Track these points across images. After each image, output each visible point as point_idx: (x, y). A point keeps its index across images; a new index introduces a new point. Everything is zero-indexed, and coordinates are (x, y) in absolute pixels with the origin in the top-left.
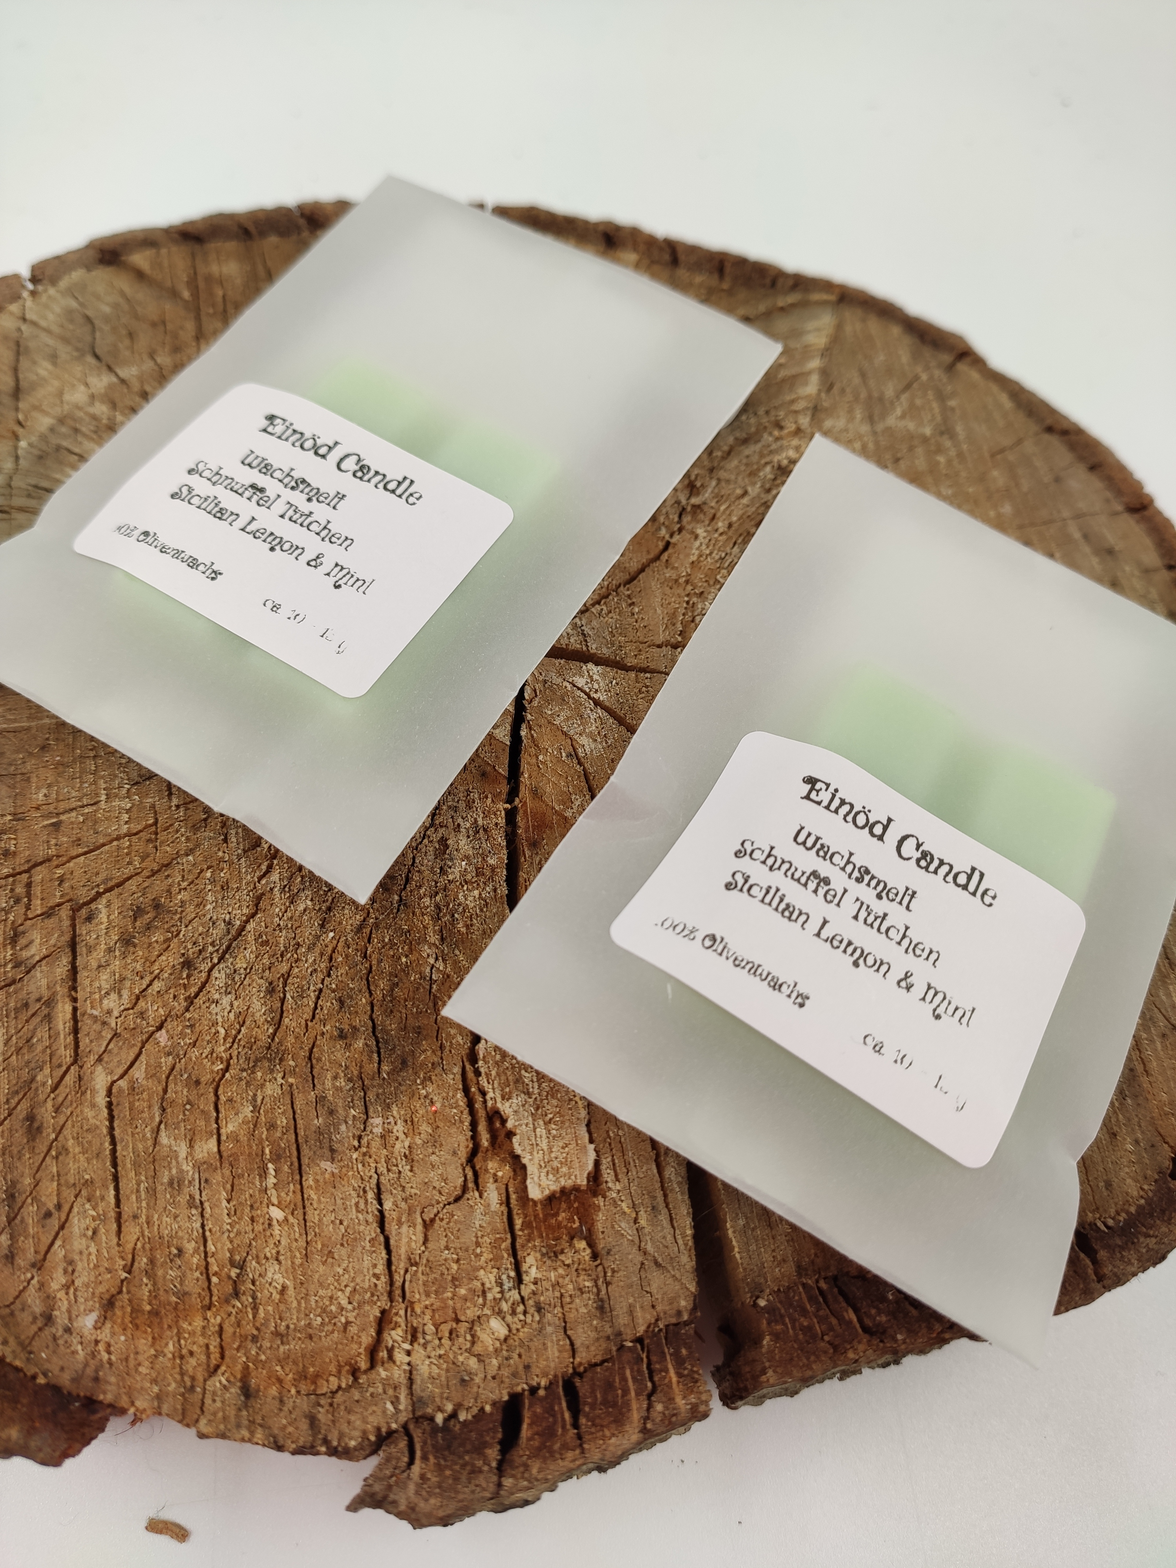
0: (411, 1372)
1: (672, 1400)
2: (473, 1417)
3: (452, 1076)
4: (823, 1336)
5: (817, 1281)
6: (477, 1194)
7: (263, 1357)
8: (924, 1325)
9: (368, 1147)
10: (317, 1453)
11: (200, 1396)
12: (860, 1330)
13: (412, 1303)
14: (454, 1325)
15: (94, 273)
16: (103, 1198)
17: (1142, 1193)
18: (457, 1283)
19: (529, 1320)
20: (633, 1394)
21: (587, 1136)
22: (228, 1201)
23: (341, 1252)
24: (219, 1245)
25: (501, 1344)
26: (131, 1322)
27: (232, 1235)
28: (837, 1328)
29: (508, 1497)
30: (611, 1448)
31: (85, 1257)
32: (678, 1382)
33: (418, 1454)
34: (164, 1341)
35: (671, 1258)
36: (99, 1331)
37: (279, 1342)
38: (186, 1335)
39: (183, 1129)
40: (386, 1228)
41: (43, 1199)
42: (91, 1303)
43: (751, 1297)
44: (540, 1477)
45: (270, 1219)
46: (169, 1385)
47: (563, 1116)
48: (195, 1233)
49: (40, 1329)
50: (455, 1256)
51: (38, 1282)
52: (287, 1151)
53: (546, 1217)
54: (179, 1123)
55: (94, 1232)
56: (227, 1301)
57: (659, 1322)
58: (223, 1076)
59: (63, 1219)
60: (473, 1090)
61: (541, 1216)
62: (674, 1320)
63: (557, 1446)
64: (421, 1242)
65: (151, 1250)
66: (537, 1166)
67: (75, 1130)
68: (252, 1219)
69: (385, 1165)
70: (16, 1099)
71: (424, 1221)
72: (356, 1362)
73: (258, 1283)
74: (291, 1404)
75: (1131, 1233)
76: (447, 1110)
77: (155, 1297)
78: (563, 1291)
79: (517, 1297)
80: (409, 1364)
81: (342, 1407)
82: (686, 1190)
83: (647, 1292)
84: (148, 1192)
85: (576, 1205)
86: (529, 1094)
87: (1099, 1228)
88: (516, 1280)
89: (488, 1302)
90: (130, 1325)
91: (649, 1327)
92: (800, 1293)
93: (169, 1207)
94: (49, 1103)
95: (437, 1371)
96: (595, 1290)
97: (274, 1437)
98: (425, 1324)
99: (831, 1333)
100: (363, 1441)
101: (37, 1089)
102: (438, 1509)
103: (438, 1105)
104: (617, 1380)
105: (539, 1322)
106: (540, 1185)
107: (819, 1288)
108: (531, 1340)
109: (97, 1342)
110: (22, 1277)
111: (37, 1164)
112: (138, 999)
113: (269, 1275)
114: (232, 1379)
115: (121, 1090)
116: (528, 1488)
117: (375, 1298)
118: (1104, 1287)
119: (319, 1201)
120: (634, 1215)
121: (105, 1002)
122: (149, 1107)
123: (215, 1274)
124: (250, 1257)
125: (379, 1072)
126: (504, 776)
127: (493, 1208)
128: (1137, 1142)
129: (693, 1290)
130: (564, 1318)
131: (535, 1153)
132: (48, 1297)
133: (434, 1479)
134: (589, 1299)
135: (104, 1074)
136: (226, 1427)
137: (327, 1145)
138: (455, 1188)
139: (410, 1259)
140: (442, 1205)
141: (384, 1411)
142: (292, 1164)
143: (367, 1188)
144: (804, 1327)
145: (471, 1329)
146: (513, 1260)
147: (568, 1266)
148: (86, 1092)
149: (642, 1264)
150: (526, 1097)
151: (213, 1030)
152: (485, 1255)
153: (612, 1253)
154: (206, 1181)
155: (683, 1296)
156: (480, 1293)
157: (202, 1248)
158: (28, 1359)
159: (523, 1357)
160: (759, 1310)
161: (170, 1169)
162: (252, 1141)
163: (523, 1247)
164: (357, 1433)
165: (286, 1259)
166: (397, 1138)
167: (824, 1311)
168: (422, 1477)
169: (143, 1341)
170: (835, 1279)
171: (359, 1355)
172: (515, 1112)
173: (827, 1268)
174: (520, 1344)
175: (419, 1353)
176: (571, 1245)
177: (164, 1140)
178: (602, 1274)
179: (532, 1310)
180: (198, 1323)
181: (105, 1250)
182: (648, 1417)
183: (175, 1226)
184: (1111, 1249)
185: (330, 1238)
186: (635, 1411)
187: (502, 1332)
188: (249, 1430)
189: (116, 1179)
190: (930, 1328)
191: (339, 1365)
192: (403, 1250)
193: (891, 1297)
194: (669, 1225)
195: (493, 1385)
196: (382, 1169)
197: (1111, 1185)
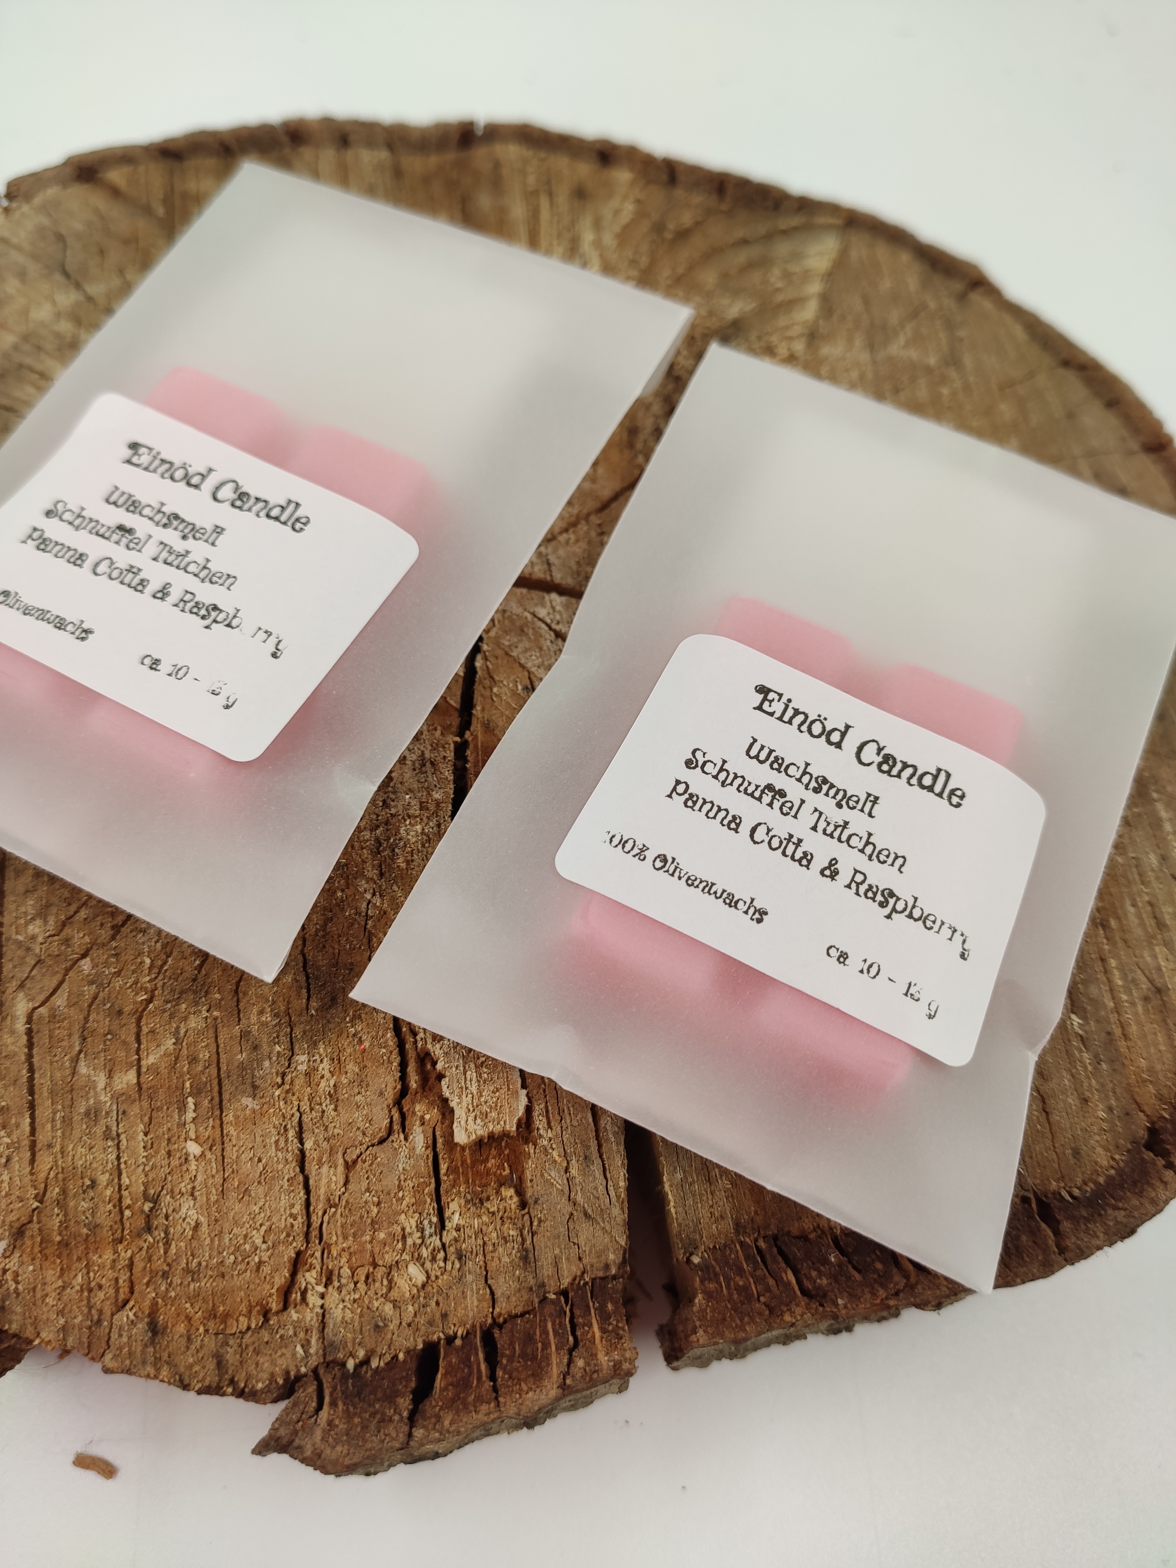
0: (324, 1316)
1: (594, 1356)
2: (387, 1364)
4: (759, 1297)
5: (756, 1240)
6: (402, 1136)
7: (173, 1294)
8: (867, 1290)
9: (292, 1083)
10: (224, 1395)
11: (107, 1331)
12: (798, 1293)
13: (329, 1245)
14: (371, 1269)
15: (69, 190)
16: (18, 1126)
17: (1112, 1163)
18: (377, 1226)
19: (449, 1267)
20: (553, 1348)
21: (519, 1080)
22: (146, 1134)
23: (259, 1191)
24: (133, 1178)
25: (418, 1291)
26: (40, 1252)
27: (147, 1168)
28: (775, 1289)
29: (419, 1449)
30: (527, 1403)
32: (602, 1338)
33: (327, 1400)
34: (73, 1274)
35: (602, 1210)
36: (7, 1260)
37: (190, 1279)
39: (103, 1059)
40: (306, 1168)
42: (1, 1231)
43: (684, 1254)
44: (452, 1429)
45: (187, 1154)
46: (75, 1318)
48: (110, 1165)
50: (375, 1199)
52: (208, 1085)
53: (474, 1163)
54: (99, 1052)
55: (8, 1161)
56: (139, 1235)
57: (586, 1275)
58: (147, 1006)
60: (404, 1029)
61: (469, 1161)
62: (601, 1274)
63: (471, 1398)
64: (342, 1183)
65: (64, 1180)
66: (464, 1109)
68: (169, 1153)
69: (308, 1104)
71: (345, 1160)
72: (268, 1303)
73: (171, 1218)
74: (199, 1342)
75: (1098, 1204)
76: (376, 1049)
77: (66, 1227)
78: (486, 1239)
79: (438, 1243)
80: (322, 1307)
81: (251, 1349)
82: (622, 1140)
83: (574, 1244)
84: (64, 1121)
85: (507, 1152)
87: (1063, 1198)
88: (439, 1226)
89: (407, 1247)
90: (39, 1255)
91: (574, 1279)
92: (737, 1251)
93: (85, 1138)
95: (351, 1316)
96: (519, 1239)
97: (181, 1376)
98: (340, 1267)
99: (768, 1294)
100: (270, 1383)
102: (345, 1457)
103: (367, 1044)
104: (538, 1333)
105: (459, 1270)
106: (466, 1130)
107: (758, 1248)
108: (450, 1288)
109: (5, 1271)
112: (64, 925)
113: (184, 1210)
114: (140, 1314)
115: (41, 1018)
116: (439, 1440)
117: (292, 1238)
118: (1066, 1260)
119: (238, 1138)
120: (565, 1164)
121: (31, 927)
122: (70, 1035)
123: (128, 1207)
124: (164, 1192)
125: (307, 1009)
126: (456, 709)
127: (418, 1152)
128: (1110, 1109)
129: (623, 1244)
130: (486, 1267)
131: (464, 1096)
133: (342, 1427)
134: (513, 1248)
135: (25, 1001)
136: (131, 1362)
137: (249, 1081)
138: (380, 1130)
139: (329, 1200)
140: (365, 1146)
141: (294, 1355)
142: (212, 1099)
143: (289, 1126)
144: (739, 1286)
145: (389, 1274)
146: (436, 1206)
147: (493, 1213)
148: (6, 1018)
149: (572, 1214)
151: (139, 960)
152: (407, 1199)
153: (540, 1202)
154: (124, 1112)
155: (611, 1250)
156: (400, 1238)
157: (116, 1180)
159: (441, 1305)
160: (693, 1267)
161: (88, 1099)
162: (173, 1074)
163: (447, 1192)
164: (265, 1376)
165: (201, 1194)
166: (322, 1077)
167: (762, 1271)
168: (330, 1423)
169: (51, 1272)
170: (775, 1238)
171: (271, 1295)
172: (446, 1054)
173: (767, 1227)
174: (438, 1292)
175: (333, 1296)
176: (498, 1192)
177: (83, 1069)
178: (528, 1223)
179: (452, 1257)
180: (108, 1256)
181: (17, 1178)
182: (568, 1373)
183: (90, 1157)
184: (1075, 1220)
185: (248, 1175)
186: (555, 1366)
187: (420, 1278)
188: (155, 1365)
189: (32, 1107)
190: (874, 1294)
191: (250, 1305)
192: (322, 1191)
193: (833, 1260)
194: (602, 1177)
195: (408, 1332)
196: (305, 1107)
197: (1079, 1153)
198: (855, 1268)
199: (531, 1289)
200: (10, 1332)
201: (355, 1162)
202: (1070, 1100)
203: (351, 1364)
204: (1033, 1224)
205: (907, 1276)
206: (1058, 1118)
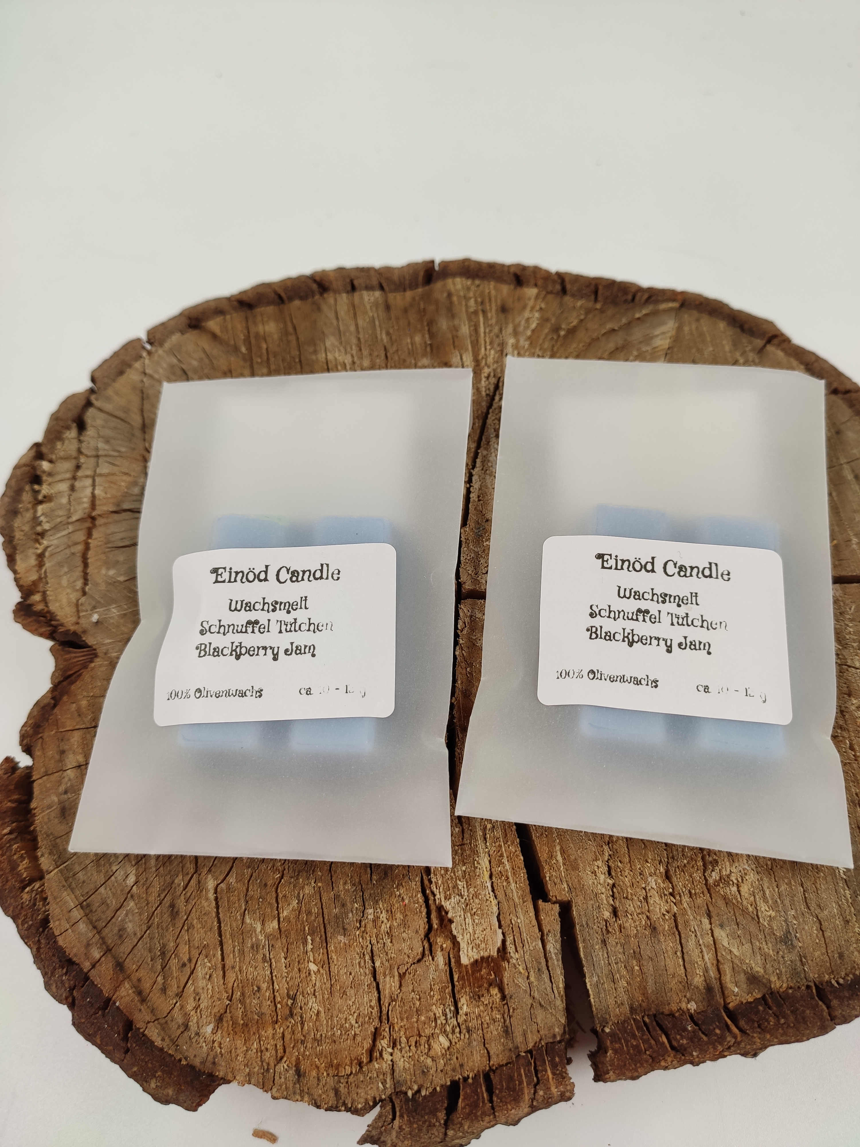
0: (393, 1065)
1: (549, 1089)
2: (430, 1093)
3: (414, 883)
4: (645, 1051)
5: (643, 1017)
6: (430, 958)
7: (308, 1053)
8: (710, 1047)
9: (365, 927)
10: (340, 1111)
11: (273, 1075)
12: (669, 1049)
13: (393, 1024)
14: (418, 1039)
16: (214, 956)
19: (462, 1037)
20: (525, 1084)
21: (497, 924)
22: (285, 959)
23: (351, 992)
24: (281, 985)
25: (446, 1051)
26: (232, 1030)
27: (288, 979)
28: (655, 1047)
29: (451, 1142)
30: (511, 1116)
31: (205, 991)
32: (553, 1078)
33: (398, 1114)
34: (251, 1042)
35: (550, 1002)
36: (215, 1035)
37: (317, 1044)
38: (264, 1039)
39: (258, 913)
40: (377, 978)
41: (181, 955)
42: (210, 1018)
43: (600, 1027)
44: (469, 1131)
45: (309, 970)
46: (254, 1068)
47: (483, 910)
48: (267, 977)
49: (182, 1033)
50: (418, 997)
51: (180, 1004)
52: (318, 929)
53: (473, 973)
54: (256, 910)
55: (210, 977)
56: (286, 1019)
57: (542, 1041)
58: (280, 881)
59: (192, 968)
60: (428, 892)
61: (470, 972)
62: (551, 1040)
63: (479, 1113)
64: (398, 987)
65: (242, 987)
66: (466, 943)
67: (198, 913)
68: (299, 970)
69: (376, 939)
70: (164, 894)
71: (399, 974)
72: (361, 1058)
73: (303, 1009)
74: (324, 1081)
76: (412, 904)
77: (246, 1015)
78: (483, 1020)
79: (455, 1023)
80: (392, 1061)
81: (353, 1085)
82: (560, 958)
83: (535, 1022)
84: (240, 952)
85: (492, 965)
86: (462, 896)
87: (833, 985)
88: (455, 1012)
89: (438, 1025)
90: (232, 1032)
91: (536, 1043)
92: (632, 1024)
93: (252, 962)
94: (182, 897)
95: (408, 1066)
96: (502, 1020)
97: (315, 1101)
98: (400, 1037)
99: (651, 1050)
100: (365, 1105)
101: (175, 888)
103: (407, 901)
104: (516, 1075)
105: (468, 1039)
106: (468, 955)
107: (644, 1022)
108: (464, 1049)
109: (214, 1042)
110: (171, 1002)
111: (177, 934)
113: (310, 1004)
114: (290, 1065)
115: (222, 890)
116: (462, 1137)
117: (372, 1020)
118: (836, 1024)
119: (338, 960)
120: (527, 974)
122: (239, 900)
123: (279, 1002)
124: (299, 993)
125: (372, 881)
127: (440, 967)
129: (563, 1022)
130: (484, 1037)
131: (465, 935)
132: (186, 1014)
133: (407, 1129)
134: (499, 1025)
135: (212, 880)
136: (287, 1093)
137: (341, 925)
138: (418, 953)
139: (391, 997)
140: (409, 964)
141: (378, 1088)
142: (321, 936)
143: (366, 953)
144: (633, 1045)
145: (428, 1041)
146: (453, 1000)
147: (486, 1005)
148: (202, 890)
149: (532, 1005)
150: (460, 898)
152: (436, 996)
153: (513, 997)
154: (272, 946)
155: (557, 1026)
156: (433, 1020)
157: (271, 987)
158: (176, 1050)
159: (459, 1059)
160: (606, 1034)
161: (252, 939)
162: (298, 922)
163: (459, 992)
164: (362, 1100)
165: (319, 994)
166: (382, 922)
167: (647, 1036)
168: (400, 1127)
169: (239, 1042)
170: (655, 1016)
171: (362, 1054)
172: (453, 908)
173: (650, 1009)
174: (457, 1052)
175: (397, 1054)
176: (488, 991)
177: (248, 920)
178: (507, 1011)
179: (464, 1031)
180: (270, 1031)
181: (216, 987)
182: (534, 1099)
183: (256, 973)
184: (841, 999)
185: (344, 983)
186: (526, 1095)
187: (446, 1044)
188: (300, 1095)
189: (221, 944)
190: (715, 1048)
191: (351, 1059)
192: (387, 992)
193: (690, 1029)
194: (549, 982)
195: (441, 1075)
196: (374, 941)
197: (843, 956)
198: (703, 1033)
199: (510, 1050)
200: (220, 1076)
201: (404, 974)
202: (837, 922)
203: (410, 1093)
204: (814, 1003)
205: (735, 1037)
206: (830, 934)
